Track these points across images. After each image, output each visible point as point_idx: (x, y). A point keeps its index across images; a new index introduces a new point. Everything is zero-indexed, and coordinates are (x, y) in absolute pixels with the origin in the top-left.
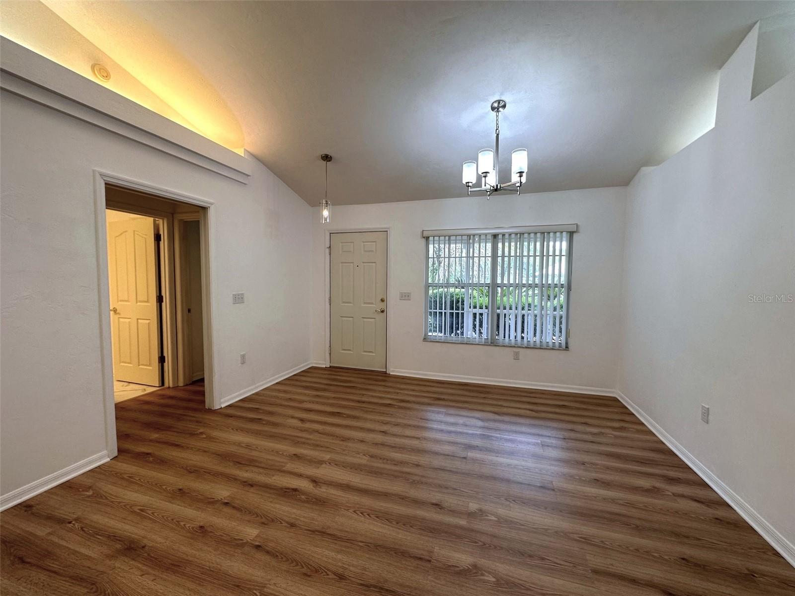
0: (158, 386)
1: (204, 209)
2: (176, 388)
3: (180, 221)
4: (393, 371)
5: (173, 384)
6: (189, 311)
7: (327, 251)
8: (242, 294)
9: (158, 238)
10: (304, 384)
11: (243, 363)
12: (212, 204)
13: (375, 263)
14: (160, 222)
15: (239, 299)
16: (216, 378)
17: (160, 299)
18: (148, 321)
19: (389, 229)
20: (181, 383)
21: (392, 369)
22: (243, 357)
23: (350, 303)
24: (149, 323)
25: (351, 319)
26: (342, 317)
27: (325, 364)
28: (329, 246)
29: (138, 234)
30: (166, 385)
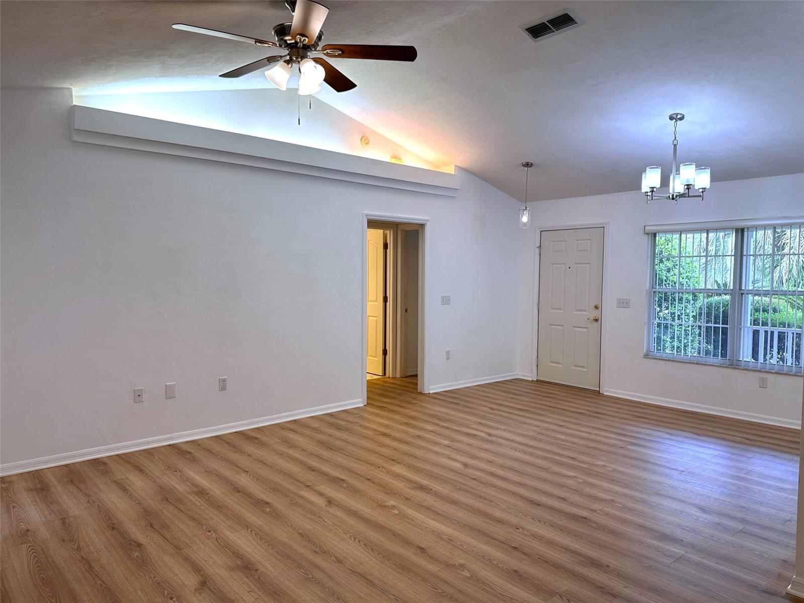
0: (381, 375)
1: (422, 226)
2: (394, 378)
3: (403, 230)
4: (607, 391)
5: (392, 375)
6: (406, 311)
7: (537, 251)
8: (449, 296)
9: (386, 246)
10: (503, 389)
11: (448, 359)
12: (428, 221)
13: (589, 264)
14: (388, 232)
15: (446, 301)
16: (426, 367)
17: (385, 299)
18: (376, 318)
19: (605, 224)
20: (398, 375)
21: (606, 389)
22: (448, 353)
23: (560, 309)
24: (376, 320)
25: (561, 327)
26: (551, 325)
27: (532, 377)
28: (539, 245)
29: (371, 244)
30: (387, 375)
